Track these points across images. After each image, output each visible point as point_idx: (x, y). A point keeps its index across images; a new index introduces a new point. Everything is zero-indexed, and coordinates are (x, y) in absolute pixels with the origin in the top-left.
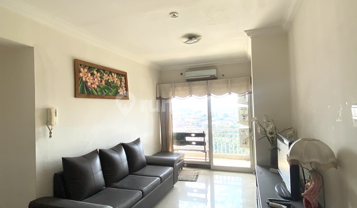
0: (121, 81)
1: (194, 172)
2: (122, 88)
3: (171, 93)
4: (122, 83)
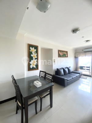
2: (67, 55)
3: (79, 55)
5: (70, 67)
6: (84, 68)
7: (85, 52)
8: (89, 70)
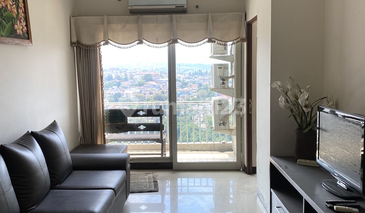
0: (18, 8)
1: (147, 177)
2: (20, 22)
3: (101, 36)
4: (20, 11)
5: (53, 127)
6: (131, 120)
7: (133, 12)
8: (158, 127)
